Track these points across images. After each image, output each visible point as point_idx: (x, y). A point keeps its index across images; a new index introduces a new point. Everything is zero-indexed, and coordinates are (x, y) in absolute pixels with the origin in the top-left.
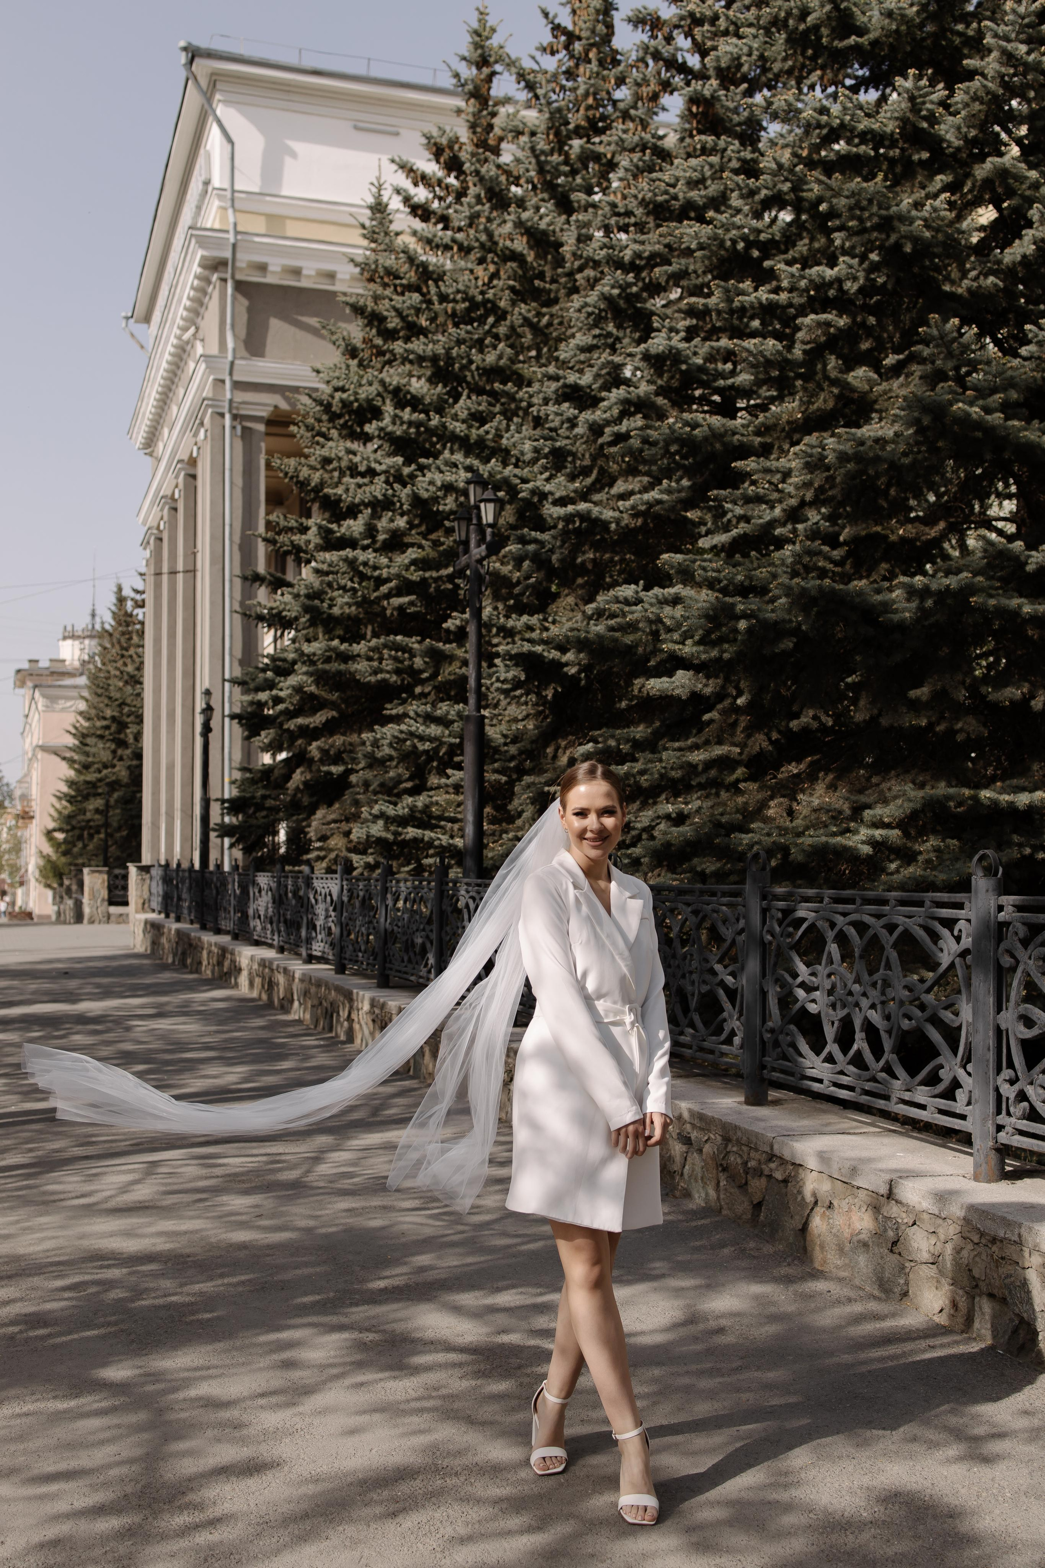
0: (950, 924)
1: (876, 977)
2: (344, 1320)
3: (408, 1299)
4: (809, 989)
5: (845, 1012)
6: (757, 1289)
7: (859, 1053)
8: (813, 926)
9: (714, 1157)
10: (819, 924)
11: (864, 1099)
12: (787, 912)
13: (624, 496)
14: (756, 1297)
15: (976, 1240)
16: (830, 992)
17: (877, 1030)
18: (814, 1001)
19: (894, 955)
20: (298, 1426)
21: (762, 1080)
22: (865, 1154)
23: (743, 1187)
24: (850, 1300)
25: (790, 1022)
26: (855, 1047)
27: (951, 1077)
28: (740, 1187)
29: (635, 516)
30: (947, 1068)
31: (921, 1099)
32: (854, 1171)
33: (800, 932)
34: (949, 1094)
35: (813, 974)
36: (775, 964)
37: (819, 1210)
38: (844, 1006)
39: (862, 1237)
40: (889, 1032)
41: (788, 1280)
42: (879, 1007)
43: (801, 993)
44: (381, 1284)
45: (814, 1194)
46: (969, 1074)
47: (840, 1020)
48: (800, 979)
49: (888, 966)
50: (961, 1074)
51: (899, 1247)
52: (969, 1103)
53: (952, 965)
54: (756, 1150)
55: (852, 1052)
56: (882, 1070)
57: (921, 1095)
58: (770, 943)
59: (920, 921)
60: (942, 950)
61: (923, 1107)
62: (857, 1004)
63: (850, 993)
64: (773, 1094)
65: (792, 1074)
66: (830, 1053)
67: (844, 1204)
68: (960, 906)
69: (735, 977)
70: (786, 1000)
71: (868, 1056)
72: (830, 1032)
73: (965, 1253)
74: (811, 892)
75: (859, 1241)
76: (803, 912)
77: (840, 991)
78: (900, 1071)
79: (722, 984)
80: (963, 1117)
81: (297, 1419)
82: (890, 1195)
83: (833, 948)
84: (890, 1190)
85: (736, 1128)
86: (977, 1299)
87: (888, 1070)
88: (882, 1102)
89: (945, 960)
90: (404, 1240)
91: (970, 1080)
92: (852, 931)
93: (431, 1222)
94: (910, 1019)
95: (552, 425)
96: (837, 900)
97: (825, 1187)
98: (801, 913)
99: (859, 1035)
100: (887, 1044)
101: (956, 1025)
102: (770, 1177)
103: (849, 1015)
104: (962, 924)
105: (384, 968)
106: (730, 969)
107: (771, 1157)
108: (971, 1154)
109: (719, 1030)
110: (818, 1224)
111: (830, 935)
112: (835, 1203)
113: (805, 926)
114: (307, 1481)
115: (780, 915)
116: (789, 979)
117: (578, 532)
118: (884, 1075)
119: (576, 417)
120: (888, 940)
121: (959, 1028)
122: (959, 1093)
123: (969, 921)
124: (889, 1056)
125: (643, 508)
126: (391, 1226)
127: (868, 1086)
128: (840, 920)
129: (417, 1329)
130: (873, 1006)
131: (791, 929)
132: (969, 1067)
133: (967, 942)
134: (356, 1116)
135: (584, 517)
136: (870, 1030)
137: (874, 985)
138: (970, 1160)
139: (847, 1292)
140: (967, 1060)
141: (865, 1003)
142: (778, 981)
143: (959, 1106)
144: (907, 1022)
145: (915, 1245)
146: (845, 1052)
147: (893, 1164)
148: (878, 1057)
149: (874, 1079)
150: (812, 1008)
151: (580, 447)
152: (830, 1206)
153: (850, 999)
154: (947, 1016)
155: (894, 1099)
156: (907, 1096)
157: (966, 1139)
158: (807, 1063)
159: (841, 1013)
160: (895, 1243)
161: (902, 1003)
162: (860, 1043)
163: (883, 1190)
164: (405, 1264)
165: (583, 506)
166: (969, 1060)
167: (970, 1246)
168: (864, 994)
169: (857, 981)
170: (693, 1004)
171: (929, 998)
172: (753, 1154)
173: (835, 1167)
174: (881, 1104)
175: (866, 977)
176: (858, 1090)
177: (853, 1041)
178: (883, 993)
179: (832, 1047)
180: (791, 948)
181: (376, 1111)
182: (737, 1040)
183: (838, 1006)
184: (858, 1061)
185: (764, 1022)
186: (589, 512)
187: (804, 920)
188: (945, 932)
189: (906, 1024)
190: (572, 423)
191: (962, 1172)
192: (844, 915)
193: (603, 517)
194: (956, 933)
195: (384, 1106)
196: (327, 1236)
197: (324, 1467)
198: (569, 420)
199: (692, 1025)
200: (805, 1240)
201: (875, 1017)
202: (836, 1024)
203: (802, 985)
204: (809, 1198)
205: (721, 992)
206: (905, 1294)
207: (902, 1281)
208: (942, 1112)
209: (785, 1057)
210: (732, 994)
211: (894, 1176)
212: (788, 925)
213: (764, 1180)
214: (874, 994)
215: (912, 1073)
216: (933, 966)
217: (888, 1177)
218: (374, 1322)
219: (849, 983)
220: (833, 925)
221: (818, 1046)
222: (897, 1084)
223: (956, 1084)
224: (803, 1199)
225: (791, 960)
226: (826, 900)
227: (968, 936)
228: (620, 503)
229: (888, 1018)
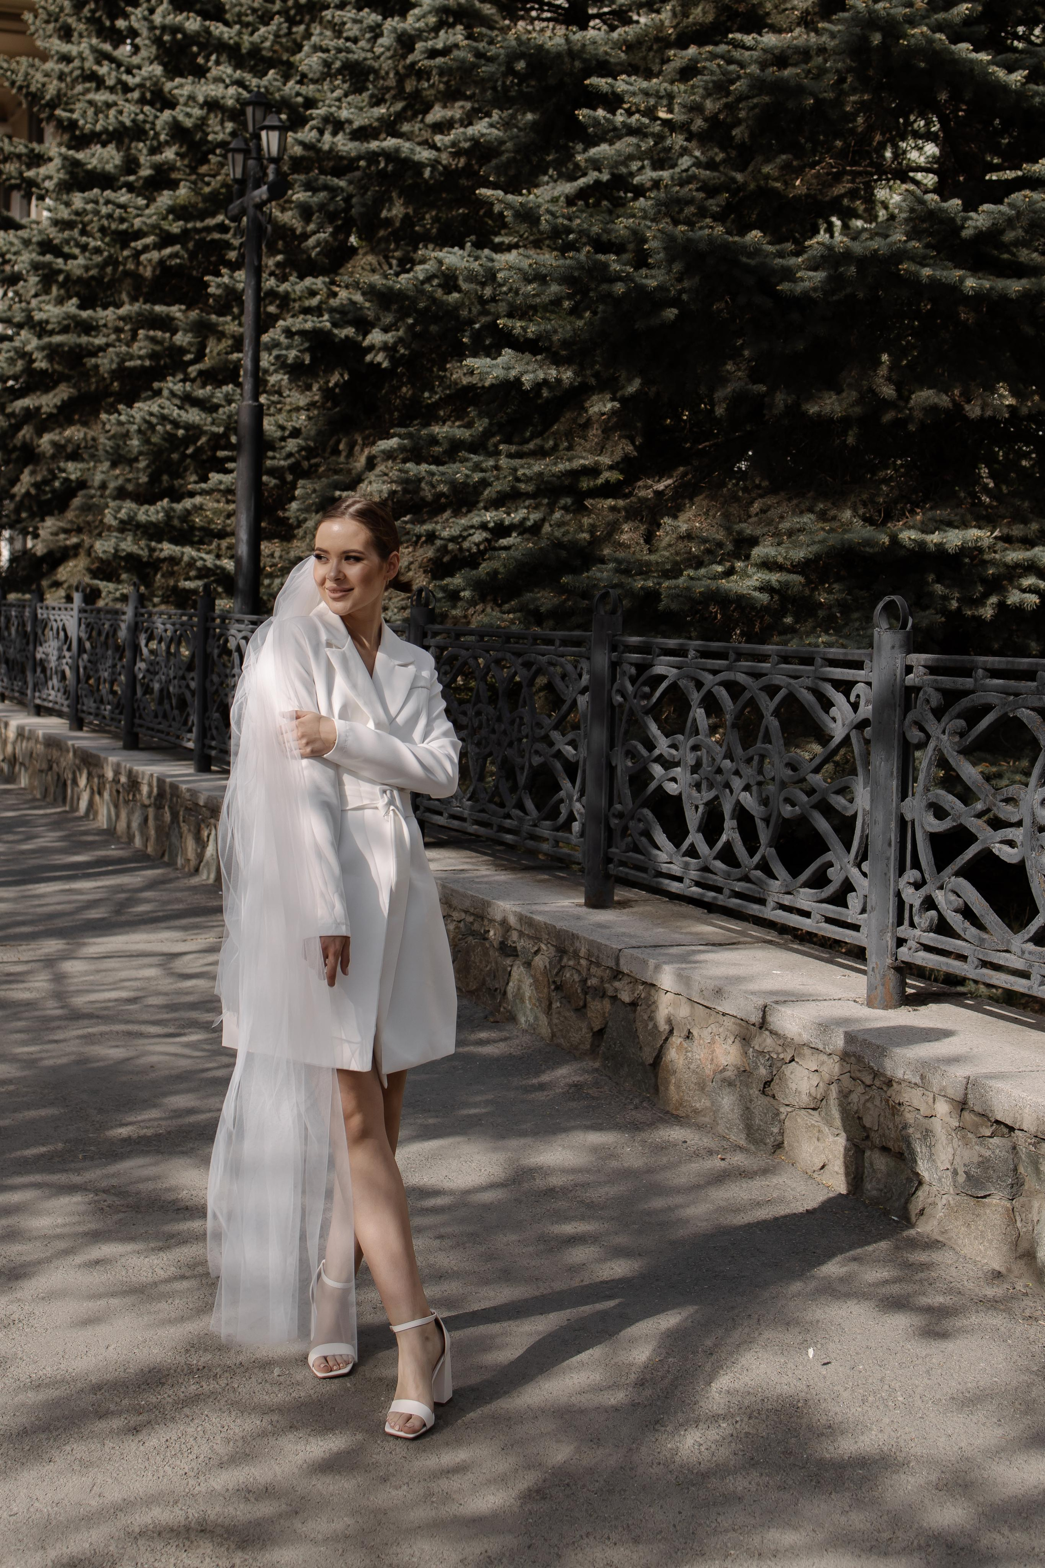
0: (846, 687)
1: (751, 751)
2: (76, 1179)
3: (158, 1152)
4: (668, 764)
5: (713, 794)
6: (595, 1138)
7: (728, 845)
8: (674, 686)
9: (546, 972)
10: (682, 683)
11: (735, 902)
12: (641, 668)
13: (441, 127)
14: (595, 1149)
15: (868, 1082)
16: (696, 768)
17: (752, 817)
18: (674, 780)
19: (774, 724)
20: (15, 1316)
21: (607, 876)
22: (732, 971)
23: (581, 1010)
24: (711, 1152)
25: (644, 805)
26: (724, 838)
27: (841, 878)
28: (577, 1010)
29: (457, 154)
30: (837, 866)
31: (805, 905)
32: (718, 992)
33: (658, 694)
34: (839, 899)
35: (674, 746)
36: (626, 733)
37: (676, 1040)
38: (711, 786)
39: (727, 1074)
40: (767, 821)
41: (635, 1127)
42: (755, 788)
43: (657, 770)
44: (124, 1132)
45: (669, 1021)
46: (865, 875)
47: (706, 804)
48: (657, 752)
49: (767, 739)
50: (854, 874)
51: (775, 1088)
52: (863, 911)
53: (846, 740)
54: (598, 965)
55: (720, 844)
56: (757, 867)
57: (805, 898)
58: (621, 705)
59: (808, 682)
60: (834, 719)
61: (807, 914)
62: (727, 785)
63: (719, 771)
64: (620, 893)
65: (644, 870)
66: (692, 845)
67: (706, 1033)
68: (858, 665)
69: (575, 748)
70: (640, 778)
71: (740, 850)
72: (693, 818)
73: (854, 1097)
74: (672, 643)
75: (724, 1080)
76: (663, 667)
77: (706, 768)
78: (779, 869)
79: (559, 754)
80: (856, 928)
81: (14, 1307)
82: (763, 1025)
83: (699, 714)
84: (764, 1017)
85: (574, 937)
86: (868, 1153)
87: (765, 867)
88: (756, 907)
89: (838, 731)
90: (153, 1075)
91: (865, 882)
92: (723, 694)
93: (187, 1051)
94: (793, 805)
95: (350, 34)
96: (705, 654)
97: (683, 1011)
98: (659, 670)
99: (729, 824)
100: (764, 835)
101: (849, 813)
102: (614, 998)
103: (716, 798)
104: (860, 688)
105: (133, 725)
106: (570, 736)
107: (617, 974)
108: (864, 972)
109: (554, 814)
110: (674, 1055)
111: (695, 697)
112: (695, 1032)
113: (664, 685)
114: (25, 1388)
115: (633, 671)
116: (644, 752)
117: (382, 175)
118: (758, 873)
119: (379, 26)
120: (768, 706)
121: (855, 816)
122: (851, 898)
123: (869, 684)
124: (766, 850)
125: (466, 145)
126: (138, 1057)
127: (739, 886)
128: (708, 679)
129: (169, 1190)
130: (747, 788)
131: (647, 689)
132: (865, 866)
133: (866, 710)
134: (94, 914)
135: (391, 156)
136: (743, 816)
137: (749, 761)
138: (863, 978)
139: (707, 1142)
140: (863, 856)
141: (737, 783)
142: (631, 754)
143: (851, 914)
144: (789, 808)
145: (793, 1086)
146: (711, 843)
147: (768, 985)
148: (752, 852)
149: (746, 879)
150: (672, 788)
151: (386, 65)
152: (689, 1036)
153: (719, 778)
154: (839, 802)
155: (771, 904)
156: (787, 900)
157: (859, 954)
158: (663, 856)
159: (708, 796)
160: (767, 1084)
161: (783, 785)
162: (730, 833)
163: (755, 1018)
164: (155, 1106)
165: (390, 143)
166: (865, 858)
167: (860, 1089)
168: (737, 773)
169: (729, 755)
170: (522, 779)
171: (816, 779)
172: (594, 970)
173: (696, 987)
174: (754, 909)
175: (739, 751)
176: (726, 891)
177: (721, 831)
178: (760, 771)
179: (695, 838)
180: (647, 713)
181: (121, 907)
182: (576, 826)
183: (704, 786)
184: (727, 855)
185: (611, 803)
186: (397, 150)
187: (663, 677)
188: (838, 698)
189: (787, 811)
190: (376, 32)
191: (853, 995)
192: (715, 672)
193: (416, 158)
194: (852, 699)
195: (131, 901)
196: (54, 1069)
197: (47, 1368)
198: (371, 29)
199: (521, 806)
200: (656, 1076)
201: (748, 800)
202: (701, 809)
203: (660, 759)
204: (663, 1027)
205: (558, 766)
206: (779, 1146)
207: (775, 1130)
208: (829, 920)
209: (636, 849)
210: (571, 770)
211: (768, 1001)
212: (644, 684)
213: (607, 1003)
214: (748, 771)
215: (795, 873)
216: (823, 738)
217: (761, 1002)
218: (114, 1182)
219: (719, 758)
220: (699, 685)
221: (677, 834)
222: (775, 885)
223: (848, 887)
224: (656, 1026)
225: (646, 727)
226: (692, 654)
227: (867, 702)
228: (438, 138)
229: (765, 802)
